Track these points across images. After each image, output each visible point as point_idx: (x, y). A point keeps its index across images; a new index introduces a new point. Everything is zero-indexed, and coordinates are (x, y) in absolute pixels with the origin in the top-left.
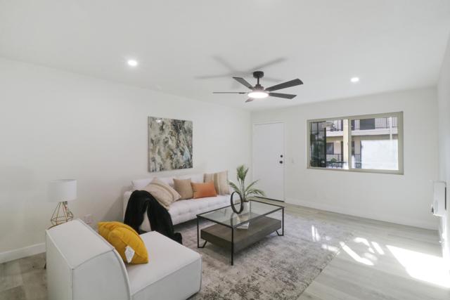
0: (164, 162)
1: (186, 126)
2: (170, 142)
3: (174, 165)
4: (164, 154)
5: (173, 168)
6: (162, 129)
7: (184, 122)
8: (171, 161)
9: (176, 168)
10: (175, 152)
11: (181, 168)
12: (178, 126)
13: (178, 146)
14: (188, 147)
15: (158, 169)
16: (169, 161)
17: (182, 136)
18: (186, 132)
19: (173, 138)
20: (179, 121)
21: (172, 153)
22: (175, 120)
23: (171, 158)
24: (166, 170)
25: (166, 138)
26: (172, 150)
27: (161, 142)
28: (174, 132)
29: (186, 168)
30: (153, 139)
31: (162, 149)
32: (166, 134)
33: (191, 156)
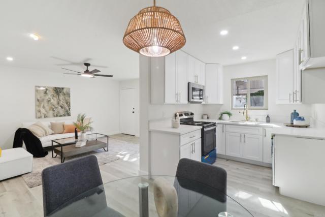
0: (48, 113)
1: (64, 91)
2: (52, 101)
3: (55, 115)
4: (47, 108)
5: (54, 116)
6: (46, 93)
7: (63, 88)
8: (53, 112)
9: (57, 116)
10: (56, 106)
11: (61, 116)
12: (58, 91)
13: (58, 103)
14: (67, 103)
15: (43, 117)
16: (51, 112)
17: (61, 97)
18: (65, 94)
19: (55, 98)
20: (59, 88)
21: (53, 107)
22: (56, 88)
23: (53, 110)
24: (50, 117)
25: (49, 98)
26: (54, 106)
27: (45, 101)
28: (55, 95)
29: (65, 116)
30: (39, 99)
31: (46, 105)
32: (49, 96)
33: (70, 109)
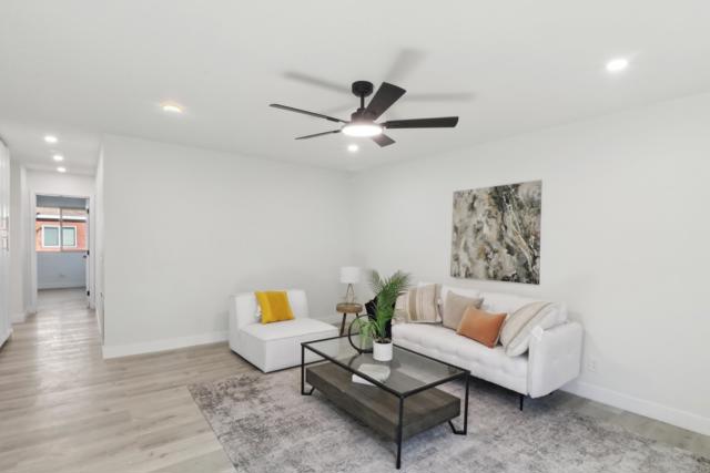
0: (473, 263)
1: (521, 195)
2: (486, 230)
3: (491, 272)
4: (473, 250)
5: (489, 277)
6: (472, 208)
7: (516, 186)
8: (485, 263)
9: (495, 277)
10: (495, 247)
11: (506, 279)
12: (502, 197)
13: (501, 238)
14: (526, 237)
15: (463, 274)
16: (482, 263)
17: (511, 216)
18: (521, 206)
19: (492, 221)
20: (506, 188)
21: (488, 249)
22: (496, 189)
23: (487, 259)
24: (477, 278)
25: (478, 222)
26: (489, 244)
27: (470, 232)
28: (494, 211)
29: (518, 281)
30: (458, 225)
31: (470, 245)
32: (480, 216)
33: (535, 258)
